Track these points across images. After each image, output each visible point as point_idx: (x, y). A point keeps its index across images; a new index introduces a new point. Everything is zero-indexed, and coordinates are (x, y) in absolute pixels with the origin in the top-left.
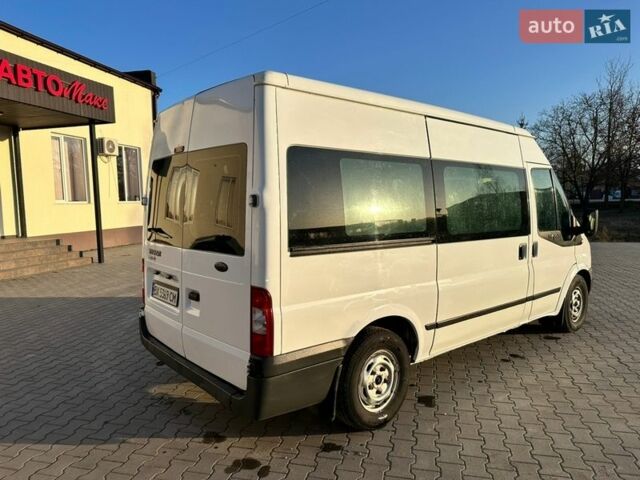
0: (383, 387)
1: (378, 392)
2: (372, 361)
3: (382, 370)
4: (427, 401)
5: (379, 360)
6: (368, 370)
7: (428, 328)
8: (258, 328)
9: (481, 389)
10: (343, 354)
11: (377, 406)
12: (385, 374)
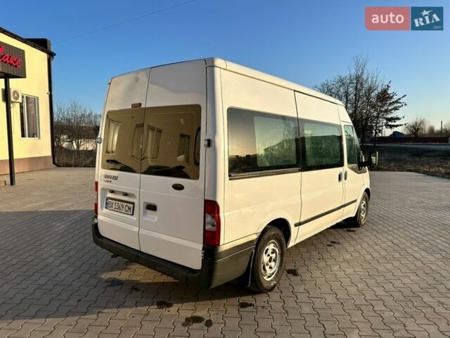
0: (273, 264)
1: (271, 268)
2: (267, 247)
3: (272, 253)
4: (293, 272)
5: (271, 247)
6: (266, 253)
7: (296, 225)
8: (208, 227)
9: (322, 264)
10: (255, 243)
11: (269, 277)
12: (274, 256)
